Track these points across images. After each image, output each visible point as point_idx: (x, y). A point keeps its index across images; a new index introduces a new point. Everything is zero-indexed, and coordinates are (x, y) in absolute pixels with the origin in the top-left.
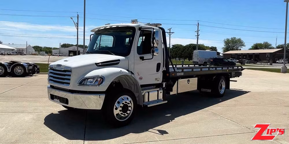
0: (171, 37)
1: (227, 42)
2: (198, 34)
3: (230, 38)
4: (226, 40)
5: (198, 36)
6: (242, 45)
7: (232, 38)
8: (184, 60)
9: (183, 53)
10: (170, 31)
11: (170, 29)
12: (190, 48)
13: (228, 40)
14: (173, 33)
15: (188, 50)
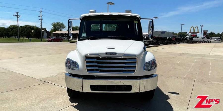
0: (18, 20)
1: (54, 25)
2: (41, 18)
3: (56, 22)
4: (53, 24)
5: (41, 20)
6: (64, 28)
7: (57, 23)
8: (24, 38)
9: (22, 33)
10: (17, 14)
11: (18, 13)
12: (28, 29)
13: (55, 24)
14: (20, 16)
15: (27, 30)
